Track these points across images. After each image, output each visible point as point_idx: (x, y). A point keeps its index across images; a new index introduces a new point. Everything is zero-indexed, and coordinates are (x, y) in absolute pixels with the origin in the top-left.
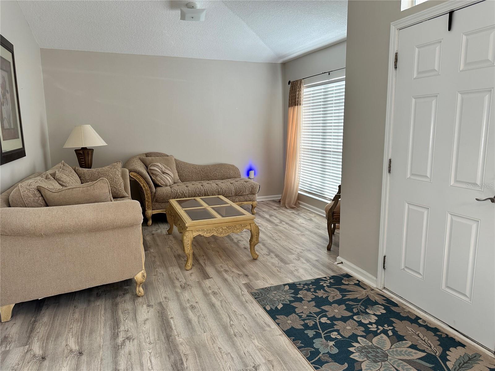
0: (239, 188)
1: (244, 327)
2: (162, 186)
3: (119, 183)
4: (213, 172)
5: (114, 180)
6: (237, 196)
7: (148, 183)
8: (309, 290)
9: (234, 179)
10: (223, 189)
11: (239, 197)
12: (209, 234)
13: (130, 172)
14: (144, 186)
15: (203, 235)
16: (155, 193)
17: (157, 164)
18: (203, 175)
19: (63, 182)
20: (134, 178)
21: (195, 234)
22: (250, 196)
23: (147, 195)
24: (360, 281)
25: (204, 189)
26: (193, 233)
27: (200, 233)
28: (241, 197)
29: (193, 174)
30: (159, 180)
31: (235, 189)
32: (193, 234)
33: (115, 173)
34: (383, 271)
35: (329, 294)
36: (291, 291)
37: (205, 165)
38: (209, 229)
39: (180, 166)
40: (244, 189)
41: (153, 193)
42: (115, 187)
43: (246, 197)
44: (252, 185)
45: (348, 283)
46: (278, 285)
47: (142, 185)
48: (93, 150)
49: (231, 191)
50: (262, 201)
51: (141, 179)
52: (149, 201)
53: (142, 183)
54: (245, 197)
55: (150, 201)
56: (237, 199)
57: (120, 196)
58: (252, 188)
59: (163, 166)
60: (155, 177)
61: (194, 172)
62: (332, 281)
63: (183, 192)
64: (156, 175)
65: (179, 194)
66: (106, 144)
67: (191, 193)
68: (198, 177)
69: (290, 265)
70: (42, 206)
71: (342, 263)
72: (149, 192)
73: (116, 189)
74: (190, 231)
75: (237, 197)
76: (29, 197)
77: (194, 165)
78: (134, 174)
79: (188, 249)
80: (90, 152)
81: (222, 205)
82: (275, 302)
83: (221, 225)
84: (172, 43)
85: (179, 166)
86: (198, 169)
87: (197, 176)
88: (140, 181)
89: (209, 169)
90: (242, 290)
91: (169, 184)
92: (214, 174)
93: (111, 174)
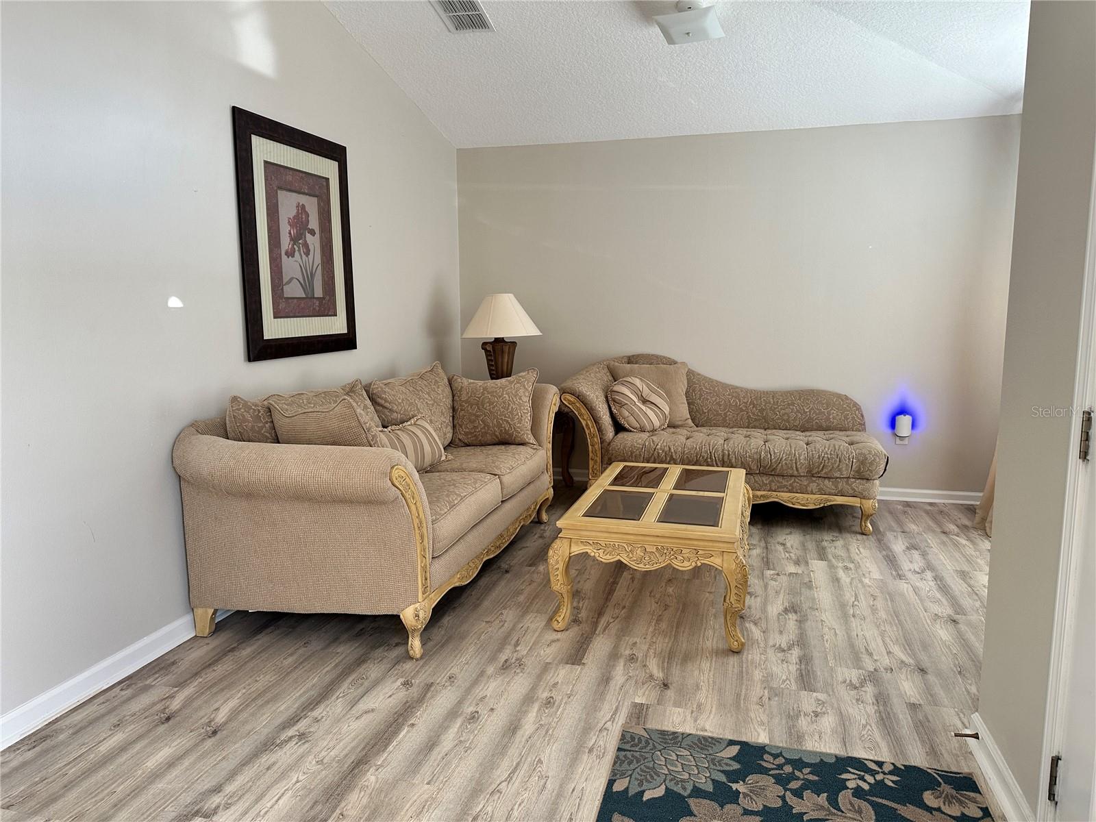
0: (819, 458)
1: (517, 806)
2: (631, 431)
3: (517, 414)
4: (781, 409)
5: (510, 408)
6: (814, 479)
7: (596, 421)
8: (782, 781)
9: (832, 432)
10: (772, 453)
11: (820, 481)
12: (608, 557)
13: (563, 393)
14: (587, 425)
15: (594, 556)
16: (609, 444)
17: (632, 381)
18: (754, 414)
19: (386, 401)
20: (570, 406)
21: (577, 549)
22: (858, 485)
23: (592, 446)
24: (990, 815)
25: (723, 450)
26: (572, 545)
27: (589, 550)
28: (826, 481)
29: (729, 411)
30: (626, 418)
31: (810, 459)
32: (572, 547)
33: (516, 392)
34: (1053, 809)
35: (835, 814)
36: (730, 765)
37: (762, 390)
38: (612, 543)
39: (698, 389)
40: (835, 461)
41: (605, 444)
42: (507, 422)
43: (842, 485)
44: (862, 454)
45: (935, 806)
46: (712, 738)
47: (584, 423)
48: (516, 343)
49: (796, 463)
50: (931, 504)
51: (583, 411)
52: (596, 460)
53: (585, 418)
54: (838, 482)
55: (599, 459)
56: (813, 486)
57: (517, 441)
58: (863, 463)
59: (648, 386)
60: (618, 408)
61: (730, 405)
62: (890, 781)
63: (670, 449)
64: (622, 405)
65: (658, 453)
66: (539, 333)
67: (687, 454)
68: (741, 419)
69: (815, 694)
70: (269, 440)
71: (976, 736)
72: (597, 440)
73: (510, 425)
74: (566, 540)
75: (814, 482)
76: (245, 420)
77: (737, 388)
78: (570, 398)
79: (559, 583)
80: (506, 349)
81: (701, 493)
82: (655, 777)
83: (643, 541)
84: (692, 104)
85: (696, 387)
86: (744, 398)
87: (737, 415)
88: (581, 415)
89: (772, 400)
90: (612, 719)
91: (648, 427)
92: (783, 415)
93: (508, 394)
